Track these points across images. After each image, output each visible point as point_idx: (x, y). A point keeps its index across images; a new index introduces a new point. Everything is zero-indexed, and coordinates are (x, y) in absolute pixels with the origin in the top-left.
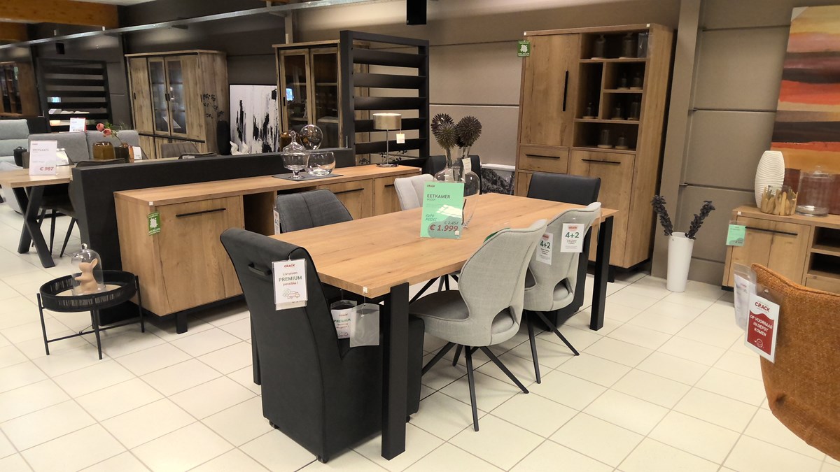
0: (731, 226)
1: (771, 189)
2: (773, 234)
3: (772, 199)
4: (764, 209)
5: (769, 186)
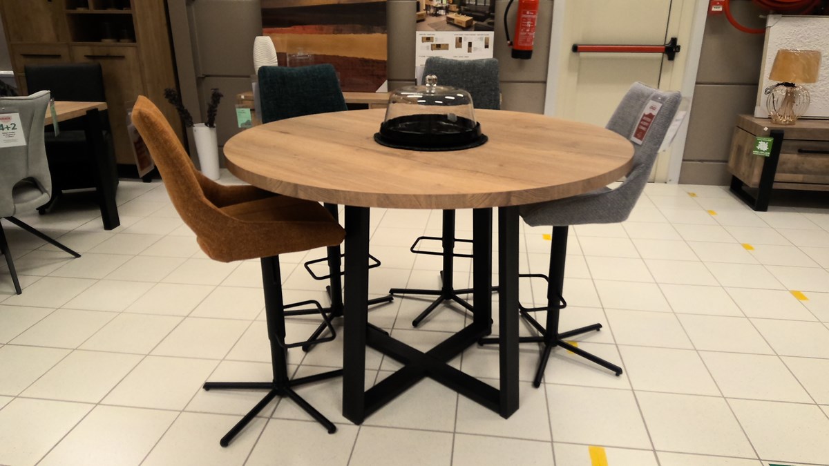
0: (238, 110)
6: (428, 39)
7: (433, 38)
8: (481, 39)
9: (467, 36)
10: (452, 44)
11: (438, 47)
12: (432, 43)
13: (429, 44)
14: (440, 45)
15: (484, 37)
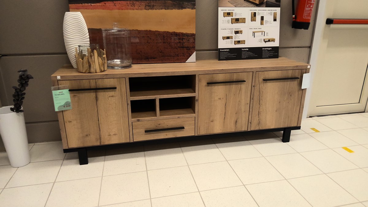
0: (54, 92)
1: (81, 48)
2: (96, 92)
3: (85, 59)
4: (81, 69)
5: (79, 46)
6: (229, 14)
7: (232, 13)
8: (271, 14)
9: (260, 12)
10: (248, 18)
11: (237, 20)
12: (232, 17)
13: (229, 18)
14: (238, 19)
15: (273, 12)
